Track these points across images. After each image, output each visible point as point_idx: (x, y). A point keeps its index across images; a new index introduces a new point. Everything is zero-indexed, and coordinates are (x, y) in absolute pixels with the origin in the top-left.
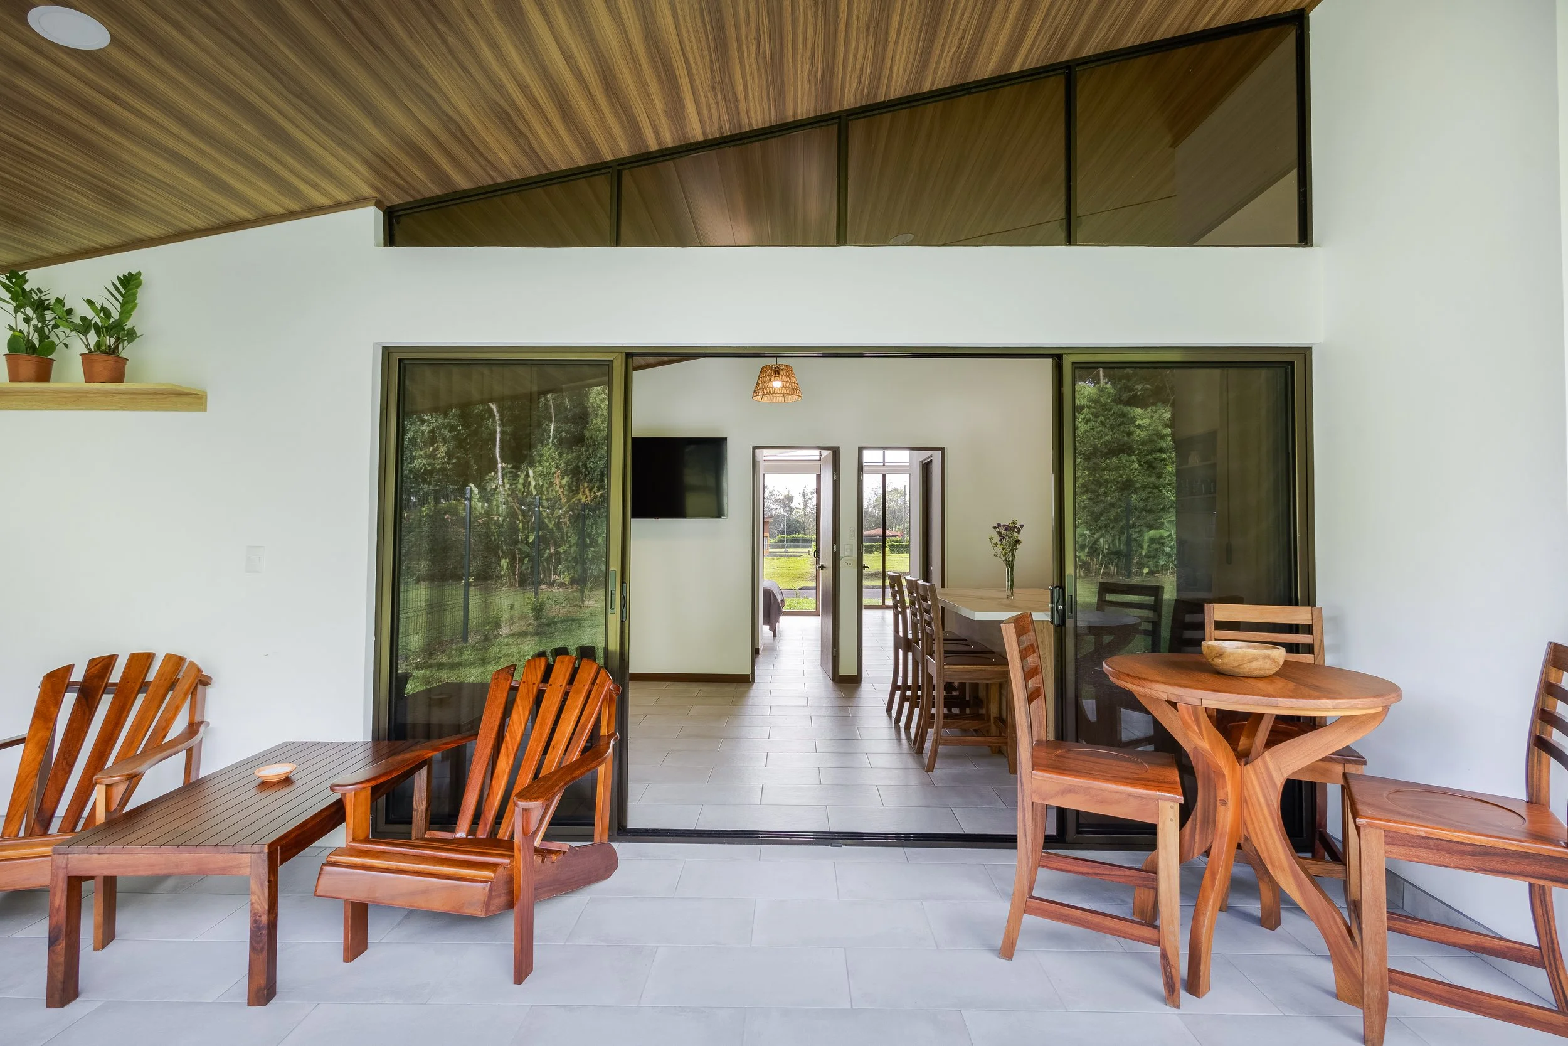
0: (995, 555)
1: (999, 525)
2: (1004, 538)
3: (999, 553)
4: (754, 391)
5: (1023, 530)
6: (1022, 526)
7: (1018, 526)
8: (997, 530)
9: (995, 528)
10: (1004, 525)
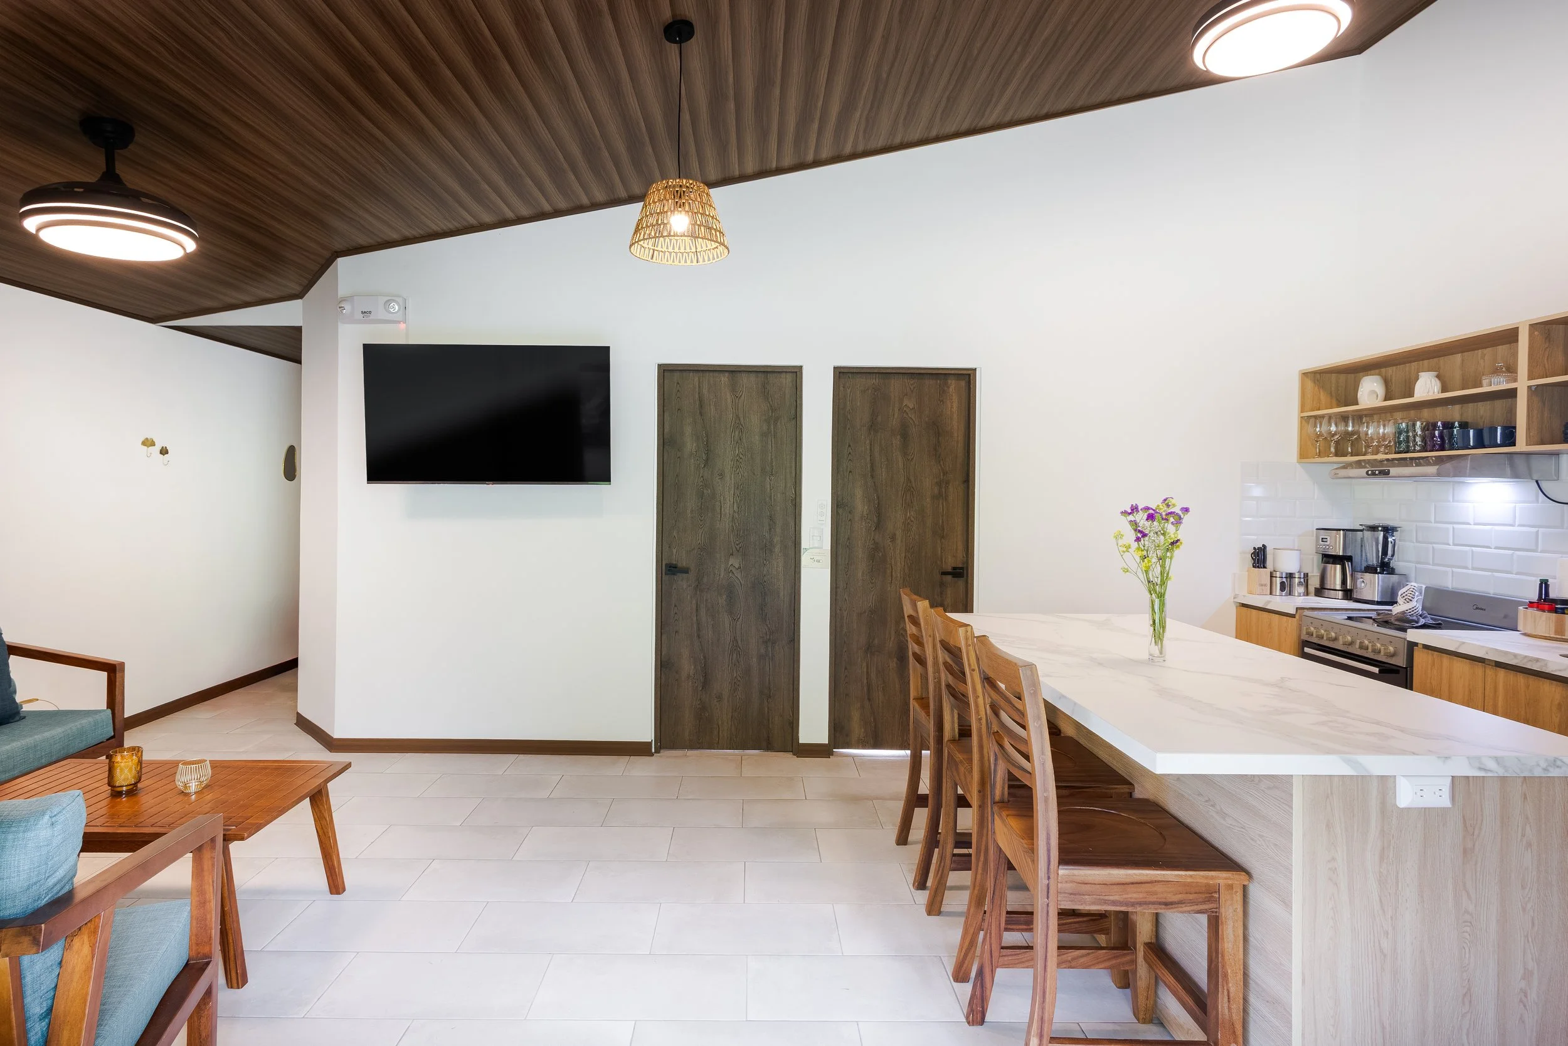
0: (1126, 571)
1: (1134, 509)
2: (1144, 535)
3: (1133, 566)
4: (637, 230)
5: (1186, 518)
6: (1186, 510)
7: (1177, 510)
8: (1131, 518)
9: (1125, 513)
10: (1147, 508)
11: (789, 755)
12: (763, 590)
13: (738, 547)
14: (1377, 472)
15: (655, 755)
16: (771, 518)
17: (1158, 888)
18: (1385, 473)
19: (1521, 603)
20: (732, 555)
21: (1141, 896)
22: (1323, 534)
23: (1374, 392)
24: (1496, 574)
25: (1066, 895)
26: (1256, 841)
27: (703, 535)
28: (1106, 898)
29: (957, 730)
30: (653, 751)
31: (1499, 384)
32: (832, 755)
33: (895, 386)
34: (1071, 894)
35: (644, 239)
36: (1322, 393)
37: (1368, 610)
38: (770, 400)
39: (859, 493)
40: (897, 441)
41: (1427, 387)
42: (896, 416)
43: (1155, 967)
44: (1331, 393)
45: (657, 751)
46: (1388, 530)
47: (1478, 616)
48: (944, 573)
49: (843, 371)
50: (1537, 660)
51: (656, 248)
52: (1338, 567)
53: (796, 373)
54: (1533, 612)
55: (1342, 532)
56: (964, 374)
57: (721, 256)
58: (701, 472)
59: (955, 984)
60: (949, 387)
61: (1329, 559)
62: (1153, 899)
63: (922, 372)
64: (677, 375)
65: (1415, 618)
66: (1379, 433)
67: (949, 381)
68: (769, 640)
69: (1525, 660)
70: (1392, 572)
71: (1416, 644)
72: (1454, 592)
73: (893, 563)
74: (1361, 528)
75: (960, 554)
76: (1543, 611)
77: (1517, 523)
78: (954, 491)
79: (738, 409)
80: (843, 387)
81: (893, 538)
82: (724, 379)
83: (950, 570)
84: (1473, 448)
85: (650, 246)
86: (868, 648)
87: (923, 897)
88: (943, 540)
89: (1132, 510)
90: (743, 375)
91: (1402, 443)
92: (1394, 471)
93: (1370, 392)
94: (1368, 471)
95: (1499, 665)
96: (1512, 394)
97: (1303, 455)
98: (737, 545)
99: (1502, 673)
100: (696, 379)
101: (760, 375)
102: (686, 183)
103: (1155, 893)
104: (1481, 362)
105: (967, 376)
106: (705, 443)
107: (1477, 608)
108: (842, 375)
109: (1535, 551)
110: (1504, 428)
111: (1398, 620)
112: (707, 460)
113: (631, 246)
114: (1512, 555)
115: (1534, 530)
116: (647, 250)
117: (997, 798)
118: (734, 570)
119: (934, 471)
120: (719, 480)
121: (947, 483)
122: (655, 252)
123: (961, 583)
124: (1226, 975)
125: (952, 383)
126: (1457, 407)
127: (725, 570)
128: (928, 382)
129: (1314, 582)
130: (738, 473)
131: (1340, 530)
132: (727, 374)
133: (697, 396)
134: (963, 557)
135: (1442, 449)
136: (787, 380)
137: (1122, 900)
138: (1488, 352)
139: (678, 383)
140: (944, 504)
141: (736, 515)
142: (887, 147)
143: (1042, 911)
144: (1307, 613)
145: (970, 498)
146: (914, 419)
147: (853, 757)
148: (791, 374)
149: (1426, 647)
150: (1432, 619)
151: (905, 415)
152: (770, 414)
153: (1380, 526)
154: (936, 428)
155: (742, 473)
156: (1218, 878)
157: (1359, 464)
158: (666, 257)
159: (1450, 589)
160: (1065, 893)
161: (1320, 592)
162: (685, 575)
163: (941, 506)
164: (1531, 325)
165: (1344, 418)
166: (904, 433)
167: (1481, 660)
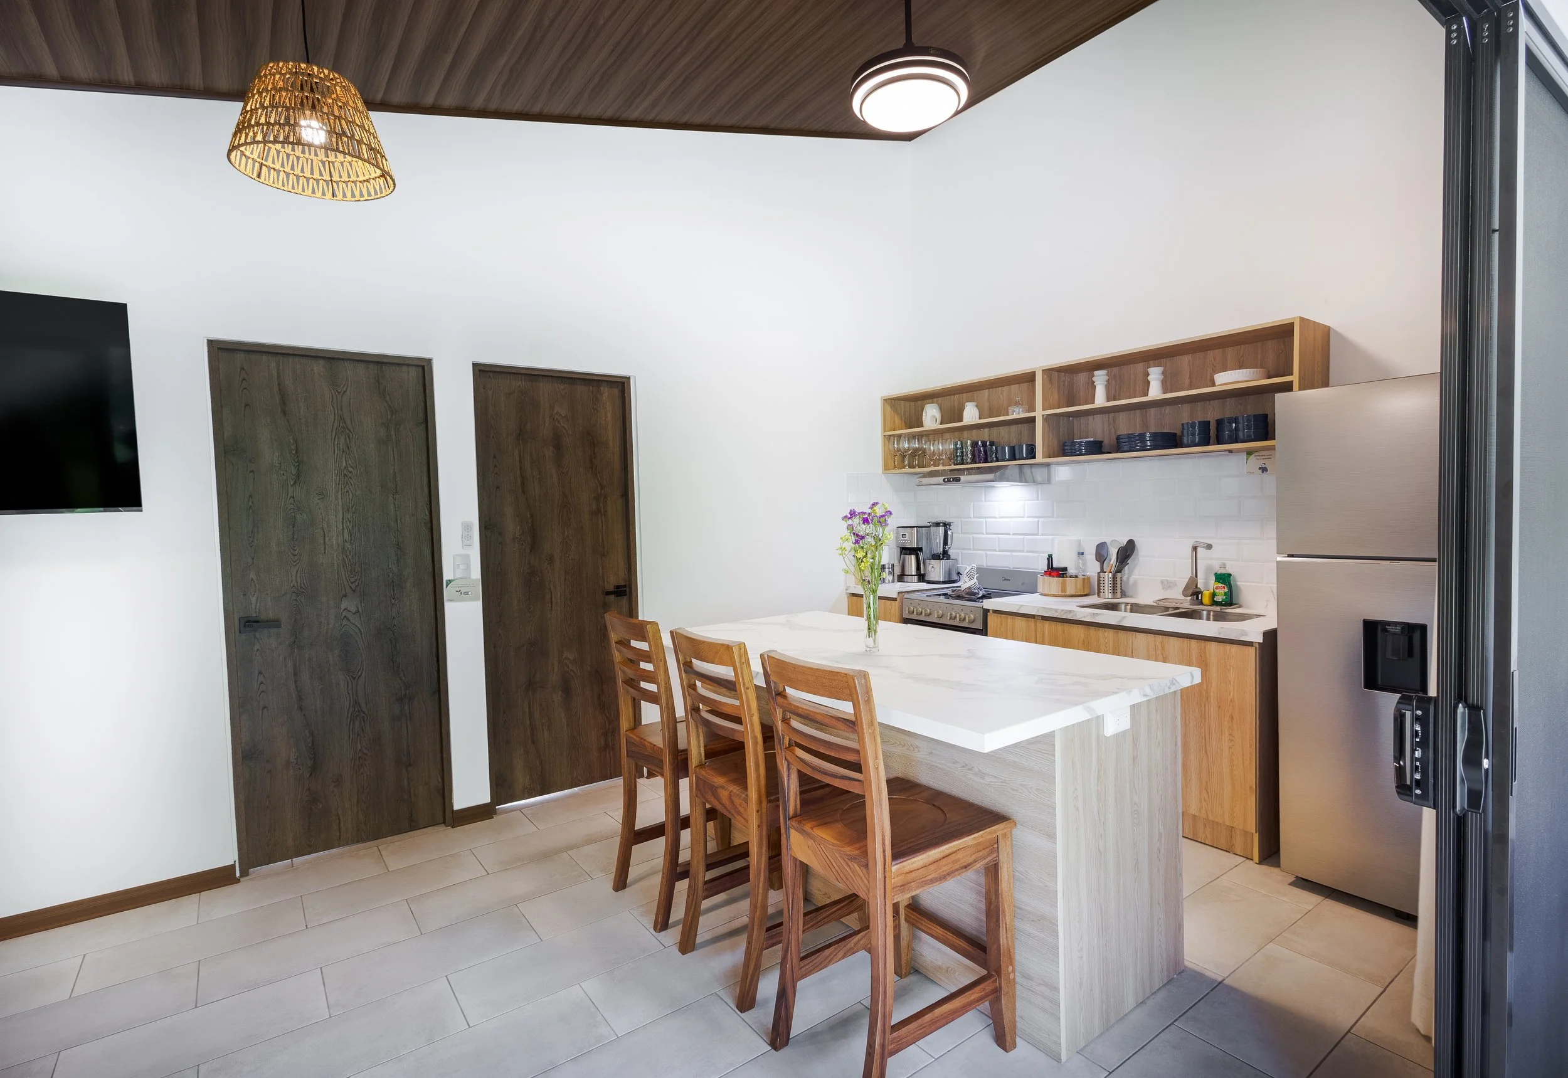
11: (442, 828)
12: (392, 636)
13: (353, 586)
14: (951, 480)
15: (242, 879)
16: (398, 546)
17: (960, 855)
18: (958, 480)
19: (1040, 573)
20: (345, 596)
21: (949, 867)
22: (902, 531)
23: (934, 416)
24: (1014, 554)
25: (898, 889)
26: (1017, 791)
27: (299, 575)
28: (926, 879)
29: (703, 754)
30: (238, 874)
31: (1018, 413)
32: (496, 814)
33: (545, 389)
34: (901, 886)
35: (246, 144)
36: (896, 416)
37: (939, 589)
38: (388, 398)
39: (509, 511)
40: (549, 452)
41: (971, 414)
42: (547, 424)
43: (919, 925)
44: (901, 417)
45: (244, 873)
46: (947, 525)
47: (1006, 586)
48: (608, 593)
49: (483, 368)
50: (1070, 612)
51: (265, 163)
52: (913, 557)
53: (422, 369)
54: (1047, 578)
55: (915, 529)
56: (617, 382)
57: (381, 193)
58: (291, 490)
59: (743, 1015)
60: (601, 395)
61: (905, 550)
62: (957, 866)
63: (574, 376)
64: (240, 357)
65: (976, 591)
66: (939, 449)
67: (602, 389)
68: (405, 695)
69: (1062, 613)
70: (948, 558)
71: (988, 610)
72: (988, 569)
73: (552, 587)
74: (929, 525)
75: (622, 572)
76: (1053, 577)
77: (1026, 516)
78: (613, 506)
79: (342, 409)
80: (484, 388)
81: (551, 560)
82: (318, 367)
83: (612, 588)
84: (1008, 460)
85: (255, 156)
86: (529, 685)
87: (672, 936)
88: (604, 558)
89: (851, 515)
90: (346, 364)
91: (957, 457)
92: (963, 478)
93: (931, 416)
94: (945, 479)
95: (1044, 618)
96: (1032, 420)
97: (886, 468)
98: (352, 583)
99: (1047, 624)
100: (273, 365)
101: (371, 366)
102: (319, 73)
103: (958, 860)
104: (1001, 396)
105: (620, 384)
106: (294, 452)
107: (1005, 579)
108: (483, 374)
109: (1037, 535)
110: (1028, 446)
111: (967, 594)
112: (298, 475)
113: (230, 152)
114: (1024, 539)
115: (1037, 519)
116: (250, 161)
117: (791, 812)
118: (349, 615)
119: (591, 484)
120: (318, 501)
121: (605, 498)
122: (264, 167)
123: (624, 601)
124: (1004, 912)
125: (606, 391)
126: (986, 430)
127: (336, 617)
128: (580, 389)
129: (897, 571)
130: (348, 492)
131: (914, 527)
132: (322, 362)
133: (276, 388)
134: (625, 574)
135: (986, 461)
136: (413, 374)
137: (937, 876)
138: (1005, 388)
139: (242, 369)
140: (603, 520)
141: (348, 545)
142: (523, 112)
143: (881, 913)
144: (906, 596)
145: (631, 512)
146: (568, 429)
147: (520, 809)
148: (414, 368)
149: (995, 611)
150: (986, 591)
151: (557, 424)
152: (389, 417)
153: (941, 523)
154: (591, 439)
155: (354, 492)
156: (995, 831)
157: (932, 474)
158: (281, 178)
159: (985, 567)
160: (897, 887)
161: (901, 578)
162: (274, 631)
163: (600, 522)
164: (1043, 370)
165: (911, 437)
166: (558, 444)
167: (1033, 616)
